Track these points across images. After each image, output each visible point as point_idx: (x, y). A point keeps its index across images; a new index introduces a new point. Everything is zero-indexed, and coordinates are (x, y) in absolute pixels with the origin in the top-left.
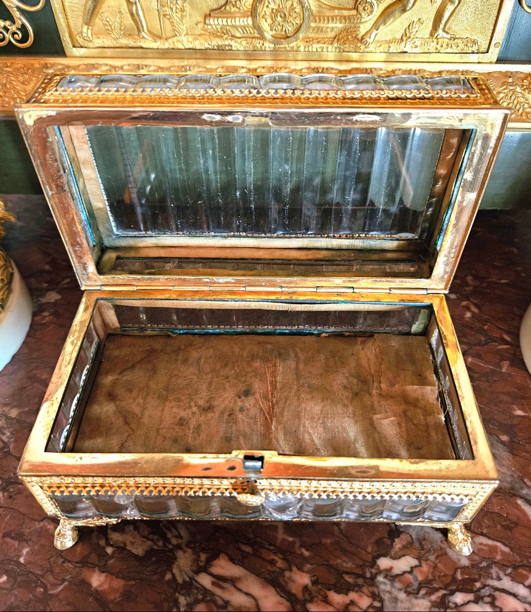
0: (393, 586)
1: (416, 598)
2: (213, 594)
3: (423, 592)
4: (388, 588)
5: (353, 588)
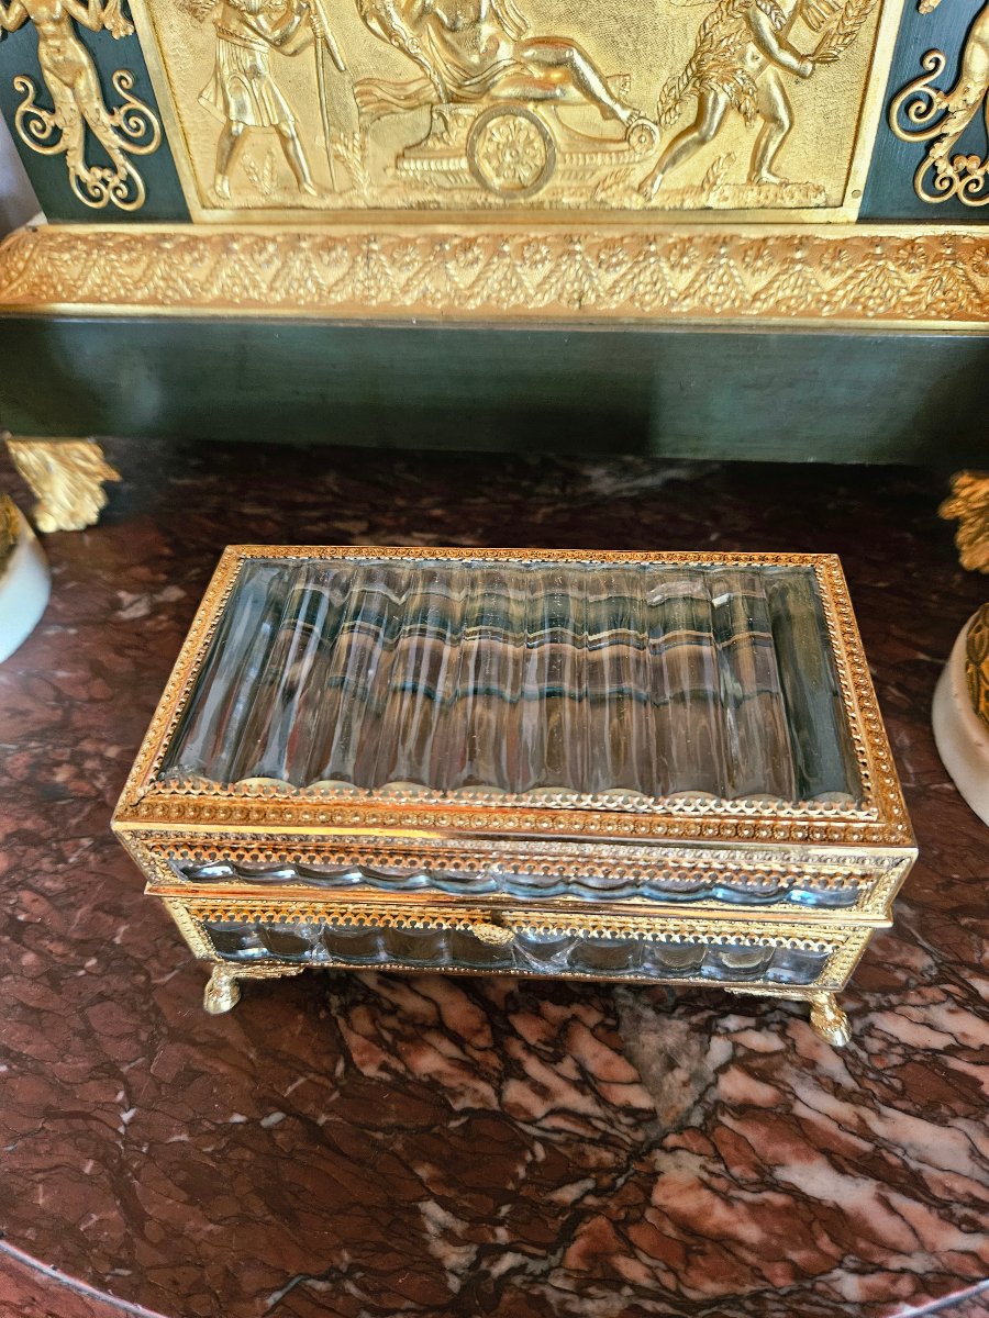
0: (636, 1000)
1: (669, 1018)
2: (379, 995)
3: (680, 1010)
4: (630, 1002)
5: (579, 999)
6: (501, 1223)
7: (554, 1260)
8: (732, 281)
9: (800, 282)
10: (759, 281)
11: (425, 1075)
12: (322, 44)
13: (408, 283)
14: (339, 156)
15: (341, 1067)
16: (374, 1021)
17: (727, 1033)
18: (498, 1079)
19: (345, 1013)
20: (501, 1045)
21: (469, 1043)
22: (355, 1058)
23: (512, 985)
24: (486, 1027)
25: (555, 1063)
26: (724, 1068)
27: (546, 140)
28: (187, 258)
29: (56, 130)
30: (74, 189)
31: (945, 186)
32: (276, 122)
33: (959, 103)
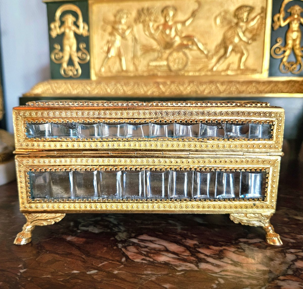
0: (249, 246)
1: (265, 250)
2: (138, 244)
5: (225, 246)
8: (237, 88)
9: (255, 88)
10: (244, 88)
11: (162, 261)
12: (134, 38)
13: (149, 90)
14: (134, 64)
15: (124, 260)
16: (138, 249)
17: (291, 253)
18: (196, 263)
19: (125, 247)
20: (195, 255)
21: (181, 254)
22: (130, 257)
23: (195, 242)
24: (187, 251)
25: (220, 259)
26: (296, 260)
27: (187, 58)
28: (89, 85)
29: (63, 57)
30: (62, 72)
31: (287, 69)
32: (119, 56)
33: (287, 49)
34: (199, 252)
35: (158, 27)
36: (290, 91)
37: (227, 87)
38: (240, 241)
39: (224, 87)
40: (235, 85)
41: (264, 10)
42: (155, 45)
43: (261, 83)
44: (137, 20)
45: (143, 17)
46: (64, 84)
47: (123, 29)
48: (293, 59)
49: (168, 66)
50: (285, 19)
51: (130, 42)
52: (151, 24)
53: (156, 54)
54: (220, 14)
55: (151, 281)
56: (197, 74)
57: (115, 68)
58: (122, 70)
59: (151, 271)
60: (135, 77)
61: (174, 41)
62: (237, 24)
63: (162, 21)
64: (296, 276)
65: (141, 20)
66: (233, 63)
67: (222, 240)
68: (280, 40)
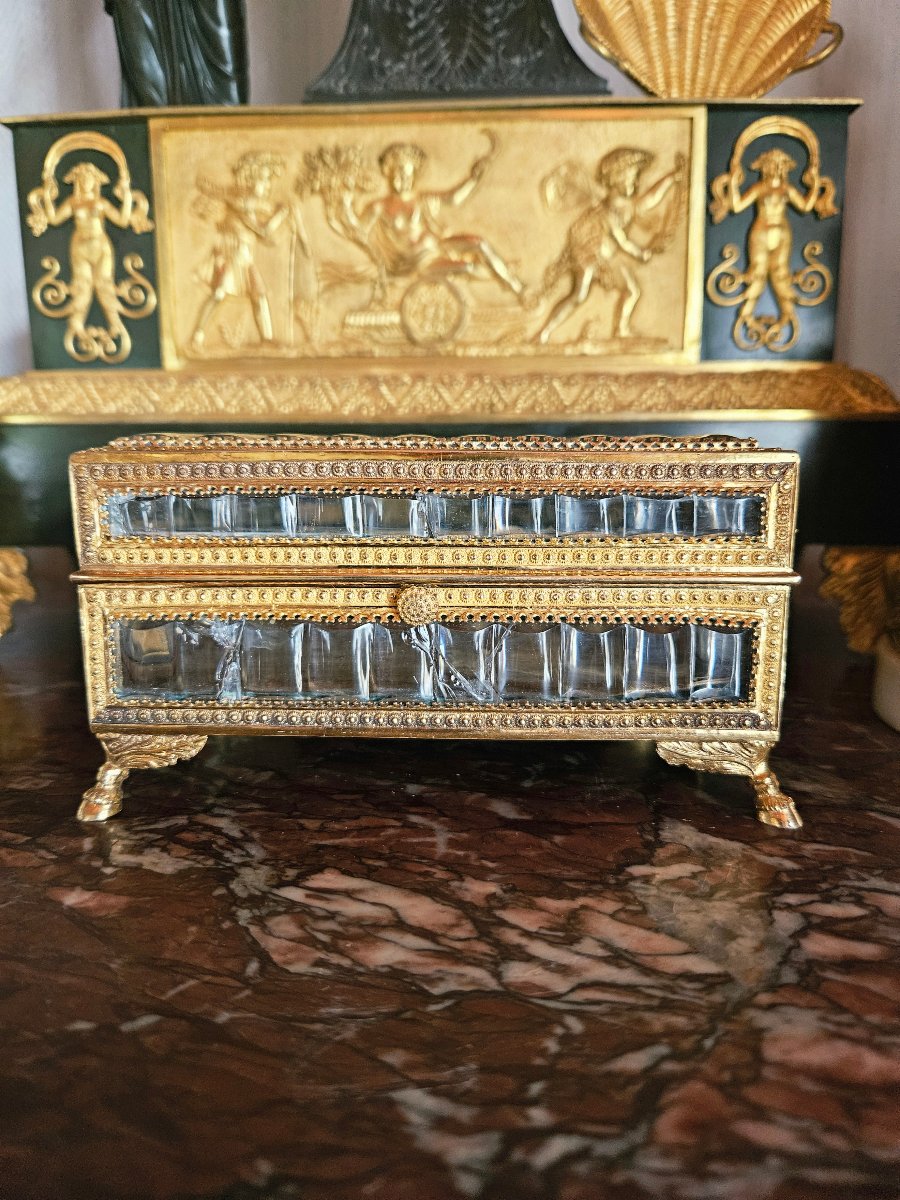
0: (661, 891)
1: (710, 901)
2: (307, 906)
3: (720, 895)
4: (653, 893)
5: (585, 894)
6: (535, 1102)
7: (638, 1136)
8: (611, 394)
9: (663, 394)
10: (631, 394)
11: (383, 966)
12: (295, 237)
13: (347, 400)
14: (298, 319)
15: (253, 967)
16: (302, 926)
17: (789, 907)
18: (492, 963)
19: (260, 921)
20: (488, 934)
21: (444, 936)
22: (276, 958)
23: (492, 888)
24: (464, 922)
25: (571, 944)
26: (802, 933)
27: (461, 303)
28: (157, 385)
29: (69, 298)
30: (70, 346)
31: (755, 338)
32: (251, 295)
33: (752, 278)
34: (504, 923)
35: (369, 208)
36: (765, 403)
37: (582, 390)
38: (631, 874)
39: (575, 391)
40: (605, 385)
41: (683, 163)
42: (361, 262)
43: (680, 380)
44: (304, 185)
45: (322, 176)
46: (75, 385)
47: (259, 213)
48: (770, 309)
49: (404, 327)
50: (744, 190)
51: (285, 255)
52: (348, 199)
53: (365, 292)
54: (555, 172)
55: (342, 1043)
56: (493, 352)
57: (240, 333)
58: (263, 339)
59: (345, 1003)
60: (303, 361)
61: (418, 250)
62: (606, 203)
63: (383, 190)
64: (806, 989)
65: (317, 186)
66: (598, 319)
67: (575, 873)
68: (731, 253)
